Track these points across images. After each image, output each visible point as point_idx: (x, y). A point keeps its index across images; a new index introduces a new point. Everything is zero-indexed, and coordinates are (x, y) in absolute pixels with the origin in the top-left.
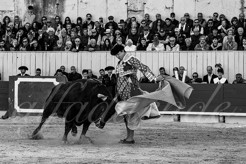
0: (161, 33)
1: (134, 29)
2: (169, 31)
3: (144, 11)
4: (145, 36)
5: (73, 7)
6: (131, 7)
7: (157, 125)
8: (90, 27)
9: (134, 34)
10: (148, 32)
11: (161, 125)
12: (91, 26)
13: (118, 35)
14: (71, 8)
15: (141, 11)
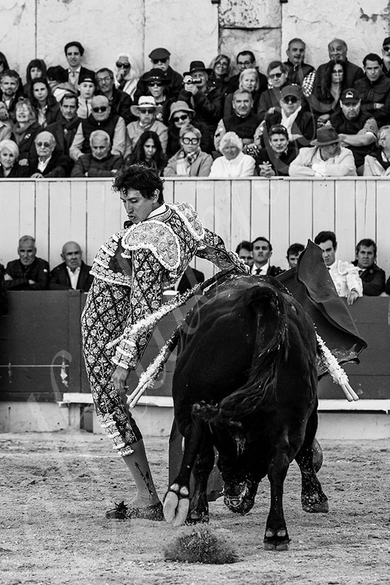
0: (347, 105)
1: (246, 96)
2: (371, 102)
3: (279, 28)
4: (287, 122)
5: (19, 17)
6: (234, 14)
7: (329, 450)
8: (88, 88)
9: (244, 113)
10: (297, 107)
11: (346, 450)
12: (89, 84)
13: (183, 118)
14: (12, 19)
15: (270, 28)
